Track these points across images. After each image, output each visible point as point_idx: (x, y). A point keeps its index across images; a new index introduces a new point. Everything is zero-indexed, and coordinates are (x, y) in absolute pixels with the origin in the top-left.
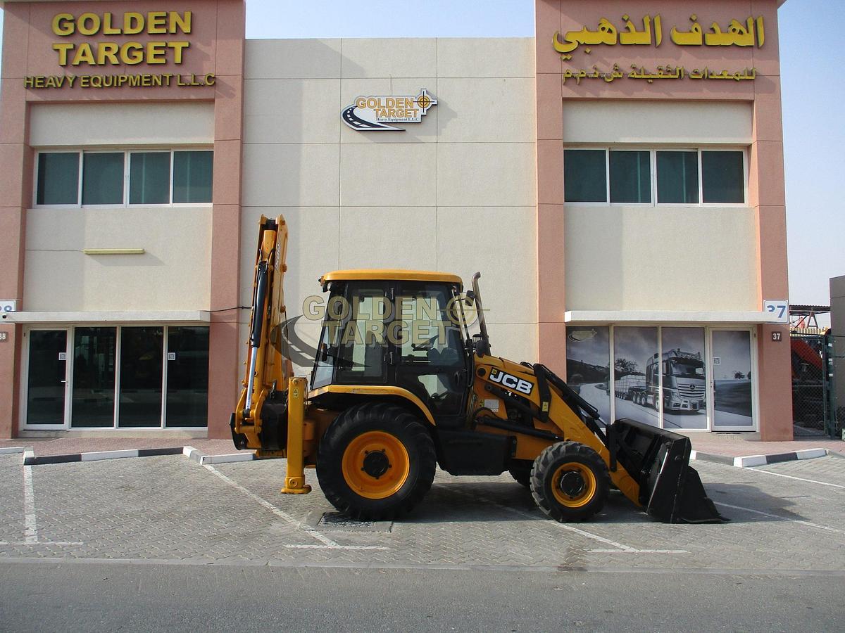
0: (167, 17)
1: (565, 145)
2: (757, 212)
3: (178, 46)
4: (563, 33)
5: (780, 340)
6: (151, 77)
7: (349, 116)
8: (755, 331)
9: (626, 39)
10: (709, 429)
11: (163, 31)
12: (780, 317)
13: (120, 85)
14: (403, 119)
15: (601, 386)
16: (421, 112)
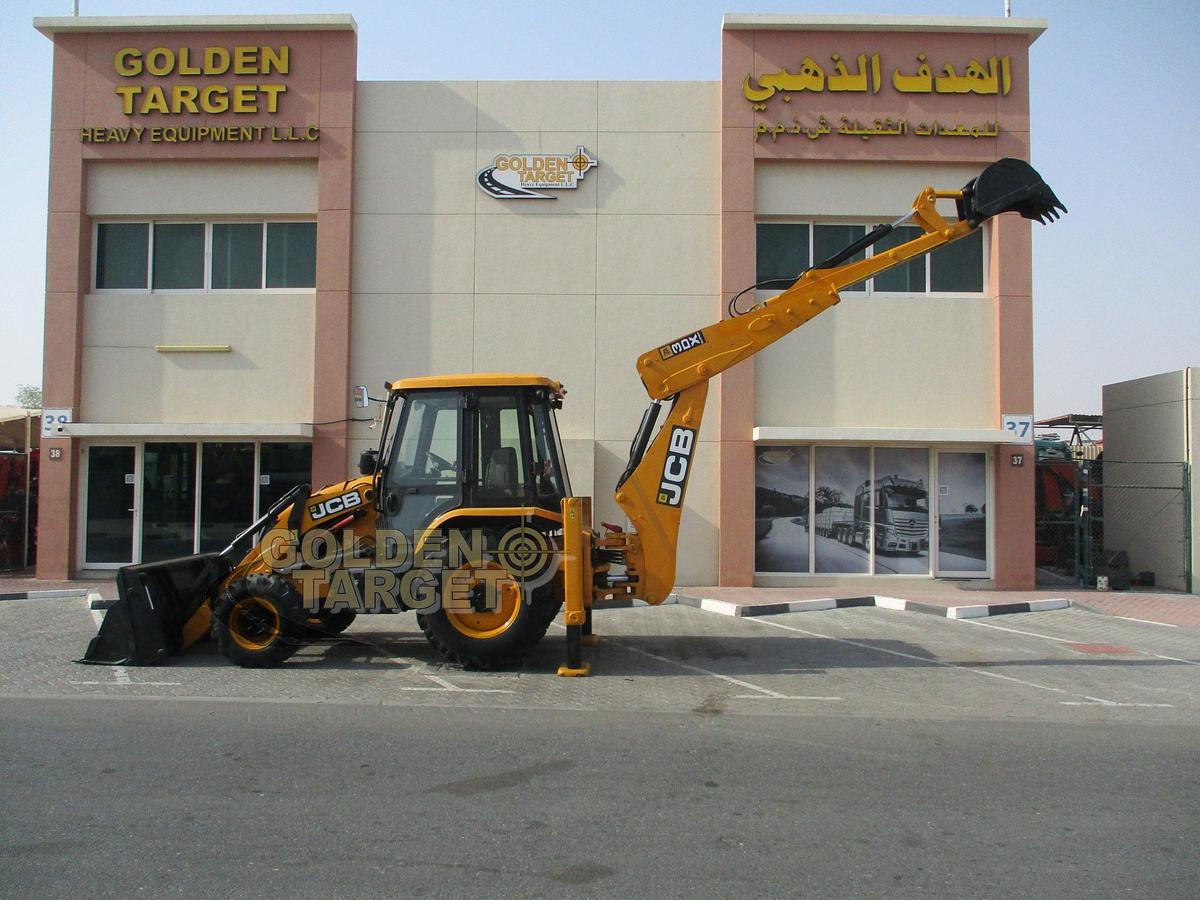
0: (258, 53)
1: (757, 217)
2: (996, 304)
3: (273, 90)
4: (757, 78)
5: (1022, 465)
6: (238, 130)
7: (487, 180)
8: (992, 455)
9: (836, 84)
10: (931, 574)
11: (254, 70)
12: (1022, 435)
13: (199, 139)
14: (555, 184)
15: (798, 520)
16: (576, 175)
